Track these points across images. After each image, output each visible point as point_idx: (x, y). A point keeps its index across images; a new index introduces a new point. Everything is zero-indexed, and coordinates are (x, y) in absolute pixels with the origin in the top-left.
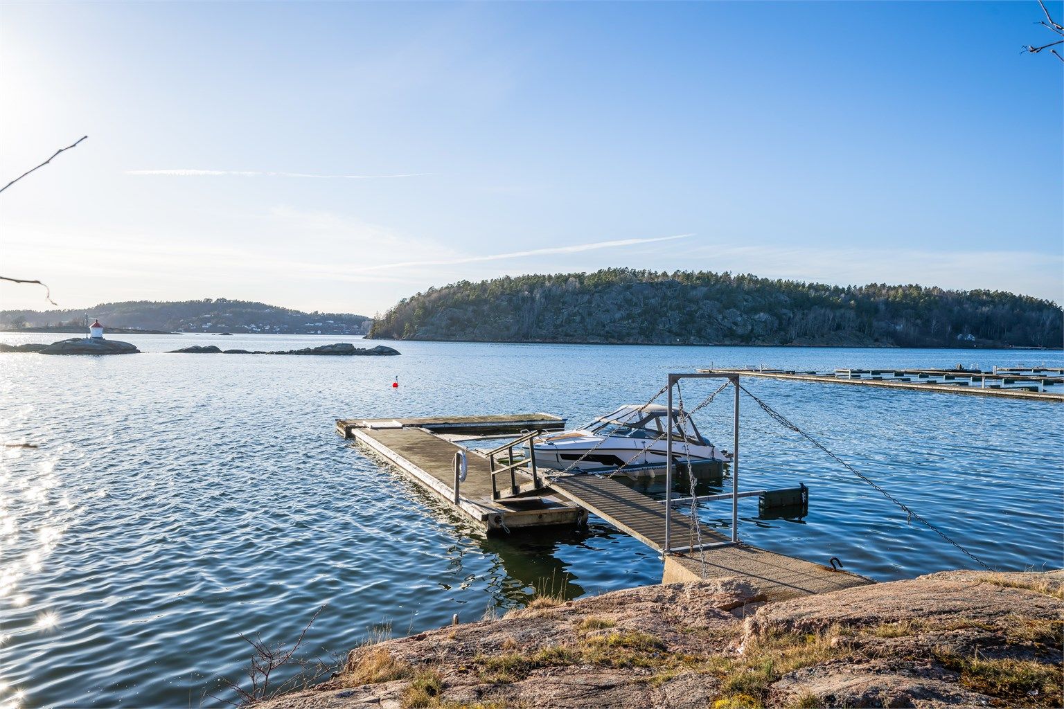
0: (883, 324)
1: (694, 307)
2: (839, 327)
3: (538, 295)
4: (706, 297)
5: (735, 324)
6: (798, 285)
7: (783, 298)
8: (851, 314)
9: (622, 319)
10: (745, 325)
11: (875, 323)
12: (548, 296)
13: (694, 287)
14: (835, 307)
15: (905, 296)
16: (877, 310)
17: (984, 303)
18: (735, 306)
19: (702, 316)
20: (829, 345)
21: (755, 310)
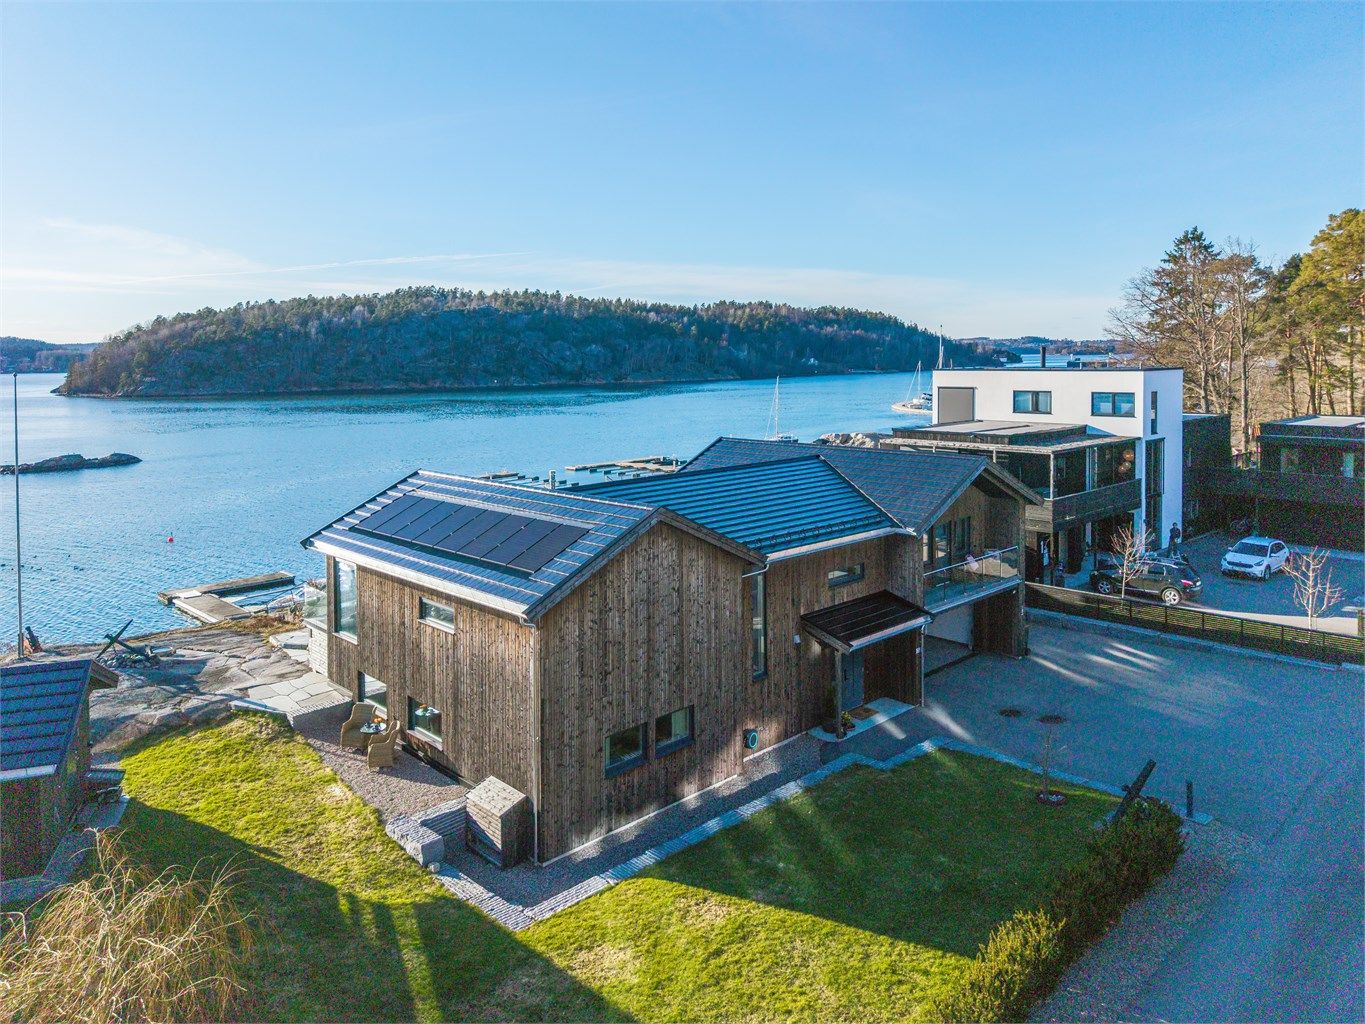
1: (514, 340)
3: (313, 330)
4: (529, 327)
8: (690, 343)
9: (426, 357)
12: (326, 329)
13: (514, 316)
16: (720, 336)
17: (829, 323)
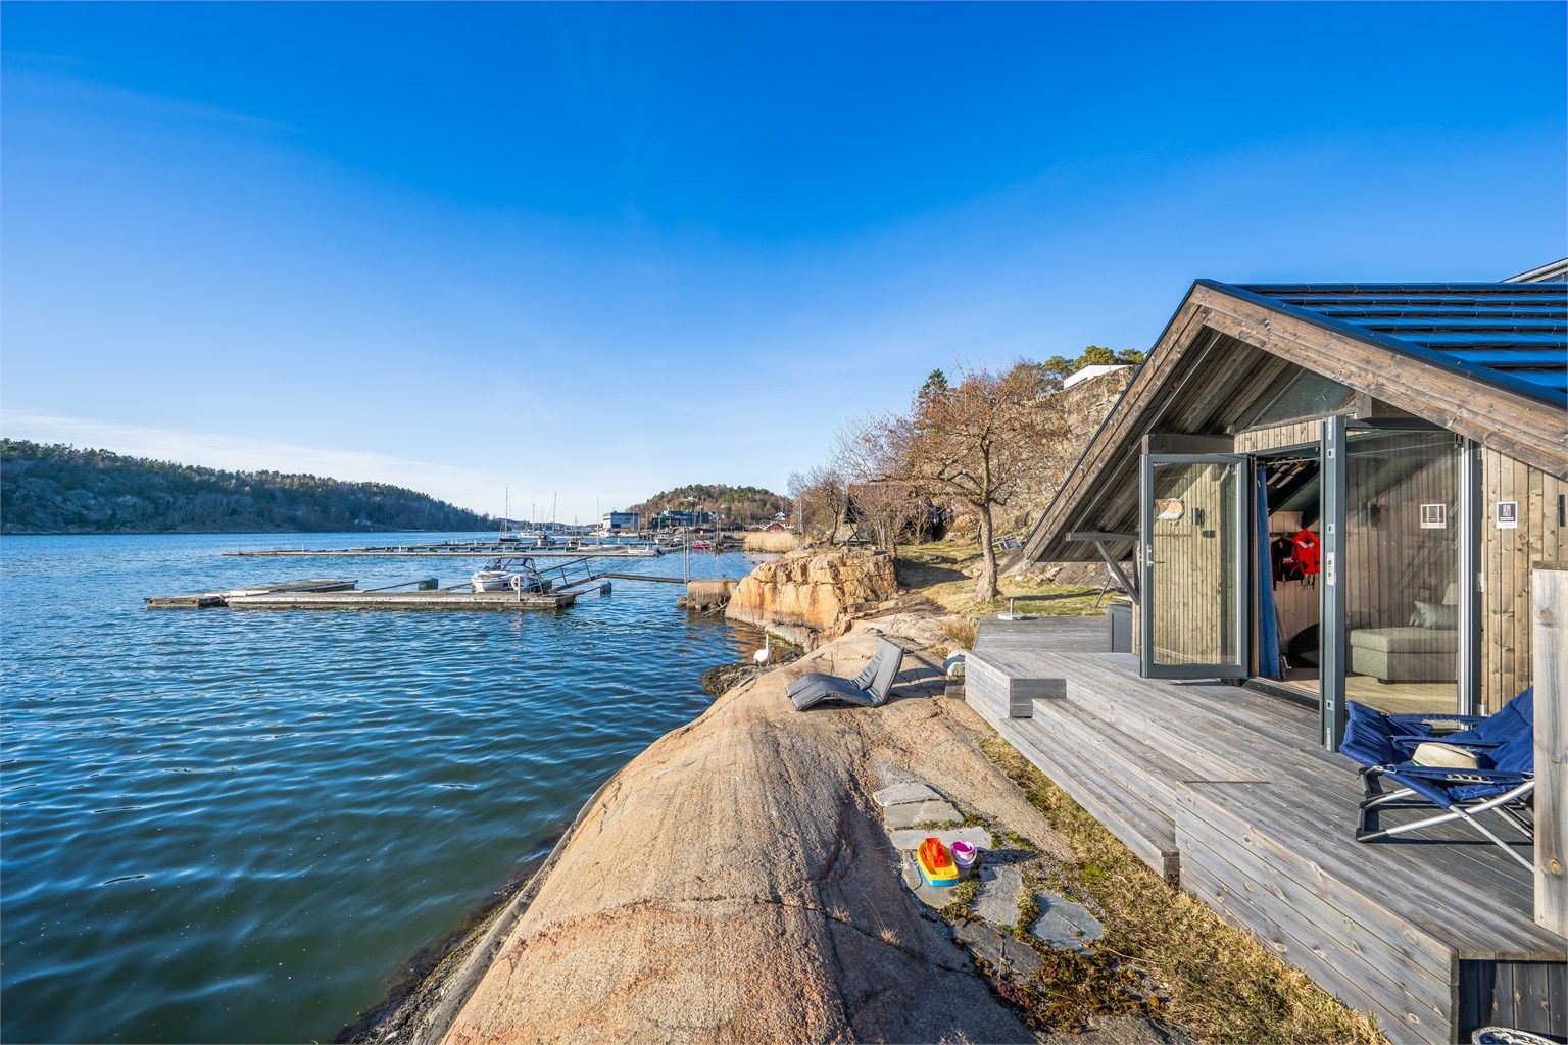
0: (283, 510)
2: (234, 513)
5: (86, 508)
7: (157, 480)
10: (102, 509)
11: (275, 510)
14: (225, 492)
15: (301, 484)
18: (84, 487)
19: (26, 498)
20: (224, 531)
21: (117, 492)
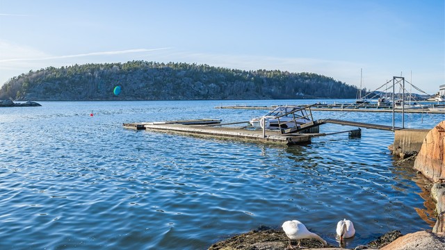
0: (266, 88)
1: (180, 81)
2: (247, 90)
3: (97, 75)
4: (185, 76)
5: (200, 89)
6: (227, 70)
7: (222, 76)
8: (253, 84)
9: (144, 87)
10: (205, 90)
11: (263, 88)
12: (102, 75)
13: (179, 71)
14: (245, 80)
15: (274, 75)
16: (263, 82)
17: (306, 79)
18: (200, 81)
19: (184, 86)
20: (244, 98)
21: (209, 82)
